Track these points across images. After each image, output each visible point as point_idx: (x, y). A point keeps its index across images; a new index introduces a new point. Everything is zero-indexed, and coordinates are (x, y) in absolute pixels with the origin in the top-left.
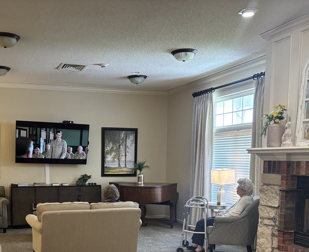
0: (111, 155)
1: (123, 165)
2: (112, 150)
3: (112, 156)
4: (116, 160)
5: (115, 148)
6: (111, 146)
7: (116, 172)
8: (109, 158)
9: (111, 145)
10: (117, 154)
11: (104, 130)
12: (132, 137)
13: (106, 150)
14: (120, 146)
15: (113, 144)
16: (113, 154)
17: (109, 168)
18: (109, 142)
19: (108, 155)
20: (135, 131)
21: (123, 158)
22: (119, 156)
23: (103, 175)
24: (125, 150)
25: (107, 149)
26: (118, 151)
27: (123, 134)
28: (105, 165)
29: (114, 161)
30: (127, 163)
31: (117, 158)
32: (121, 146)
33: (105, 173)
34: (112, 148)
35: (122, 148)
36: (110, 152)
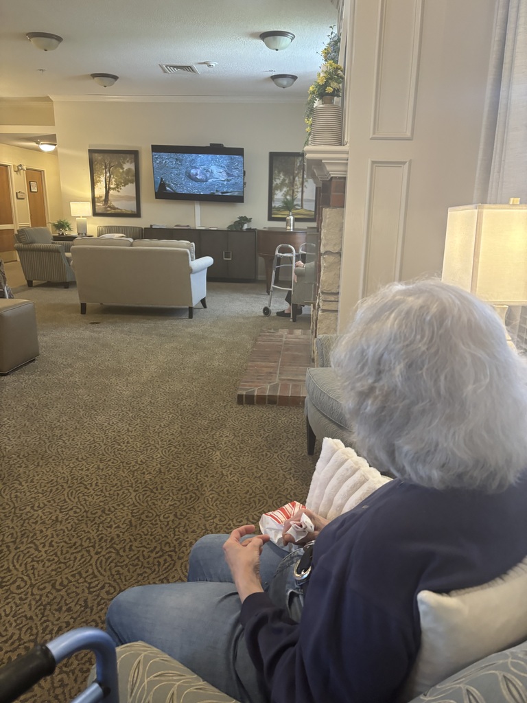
0: (281, 190)
1: (298, 206)
2: (283, 184)
3: (283, 192)
5: (287, 181)
6: (281, 179)
8: (278, 195)
9: (282, 177)
10: (290, 190)
11: (273, 156)
13: (275, 183)
14: (294, 179)
15: (284, 175)
16: (285, 189)
17: (278, 209)
18: (279, 172)
19: (277, 190)
21: (298, 196)
22: (293, 192)
23: (270, 218)
24: (302, 184)
25: (277, 182)
26: (292, 184)
27: (298, 161)
28: (273, 205)
30: (304, 203)
31: (290, 195)
32: (297, 178)
33: (273, 216)
34: (284, 180)
35: (298, 180)
36: (280, 187)
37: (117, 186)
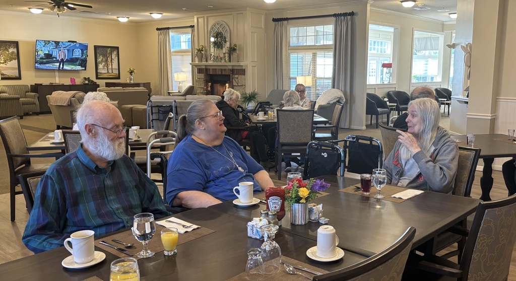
0: (101, 64)
1: (110, 72)
4: (105, 67)
5: (104, 60)
7: (105, 76)
8: (100, 66)
11: (96, 47)
12: (115, 53)
14: (107, 58)
15: (102, 57)
16: (103, 63)
17: (101, 73)
18: (100, 55)
19: (99, 64)
20: (117, 48)
21: (110, 67)
22: (107, 65)
23: (97, 78)
24: (111, 60)
25: (99, 60)
26: (107, 61)
27: (109, 50)
28: (98, 71)
29: (104, 68)
30: (113, 70)
33: (99, 77)
34: (102, 59)
35: (109, 59)
36: (101, 62)
37: (5, 62)
